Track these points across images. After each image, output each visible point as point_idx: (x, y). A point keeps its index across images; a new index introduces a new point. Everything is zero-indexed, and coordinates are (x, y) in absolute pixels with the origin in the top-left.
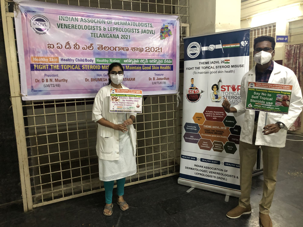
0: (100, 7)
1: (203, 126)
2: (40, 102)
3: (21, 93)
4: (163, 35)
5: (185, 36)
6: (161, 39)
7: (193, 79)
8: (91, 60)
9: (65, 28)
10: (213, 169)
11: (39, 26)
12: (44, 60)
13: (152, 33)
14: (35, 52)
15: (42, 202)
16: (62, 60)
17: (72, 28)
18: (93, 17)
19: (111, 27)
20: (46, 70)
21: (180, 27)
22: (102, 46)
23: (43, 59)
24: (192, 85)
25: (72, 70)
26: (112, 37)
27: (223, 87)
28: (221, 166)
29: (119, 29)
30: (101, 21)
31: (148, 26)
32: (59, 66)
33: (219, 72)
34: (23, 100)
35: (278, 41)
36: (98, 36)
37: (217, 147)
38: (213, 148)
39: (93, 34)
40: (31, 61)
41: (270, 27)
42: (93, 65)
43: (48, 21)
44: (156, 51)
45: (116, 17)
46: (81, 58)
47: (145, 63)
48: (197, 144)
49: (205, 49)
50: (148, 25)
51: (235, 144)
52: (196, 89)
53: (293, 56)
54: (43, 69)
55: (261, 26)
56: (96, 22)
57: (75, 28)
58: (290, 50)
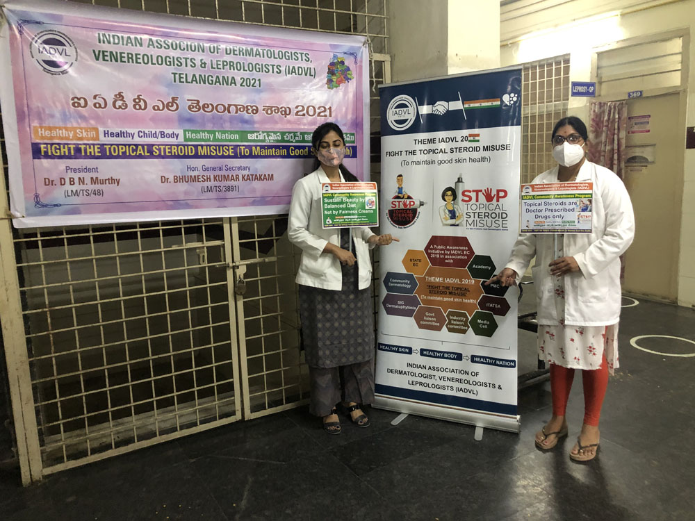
0: (192, 15)
1: (424, 278)
2: (57, 231)
3: (10, 209)
4: (334, 78)
5: (382, 82)
6: (329, 88)
7: (400, 176)
8: (173, 135)
9: (111, 61)
10: (447, 370)
11: (51, 56)
12: (64, 133)
13: (310, 75)
14: (43, 116)
15: (64, 462)
16: (106, 134)
17: (129, 62)
18: (176, 36)
19: (217, 61)
20: (69, 157)
21: (370, 61)
22: (198, 102)
23: (61, 132)
24: (400, 189)
25: (130, 157)
26: (219, 82)
27: (466, 193)
28: (465, 364)
29: (235, 66)
30: (195, 47)
31: (300, 59)
32: (98, 148)
33: (458, 161)
34: (15, 227)
35: (574, 94)
36: (189, 80)
37: (455, 323)
38: (446, 326)
39: (177, 76)
40: (33, 136)
41: (558, 63)
42: (178, 146)
43: (72, 45)
44: (319, 115)
45: (229, 39)
46: (150, 130)
47: (294, 141)
48: (412, 319)
49: (425, 110)
50: (299, 56)
51: (494, 316)
52: (409, 197)
53: (607, 126)
54: (63, 154)
55: (540, 61)
56: (184, 49)
57: (135, 61)
58: (600, 113)
